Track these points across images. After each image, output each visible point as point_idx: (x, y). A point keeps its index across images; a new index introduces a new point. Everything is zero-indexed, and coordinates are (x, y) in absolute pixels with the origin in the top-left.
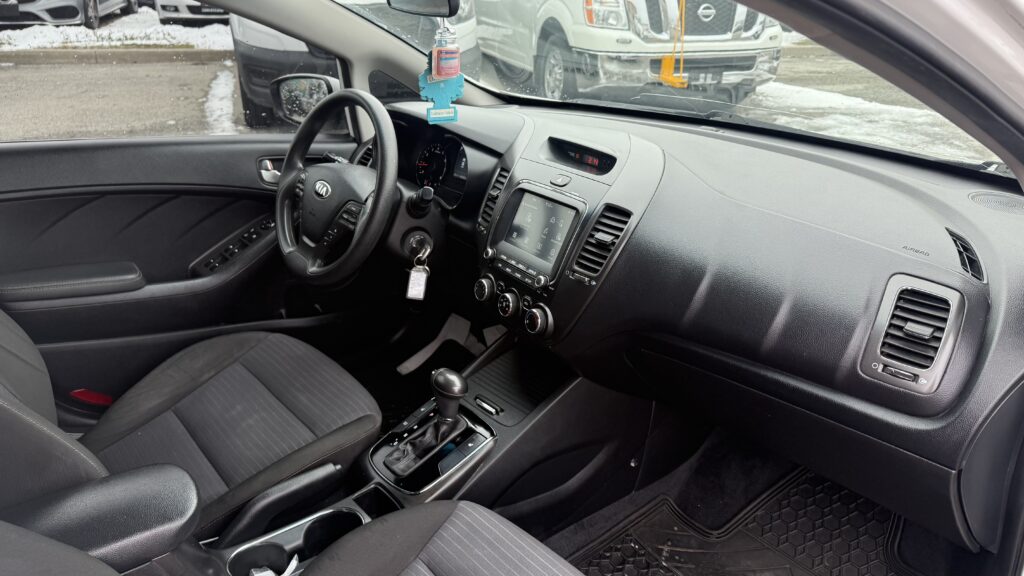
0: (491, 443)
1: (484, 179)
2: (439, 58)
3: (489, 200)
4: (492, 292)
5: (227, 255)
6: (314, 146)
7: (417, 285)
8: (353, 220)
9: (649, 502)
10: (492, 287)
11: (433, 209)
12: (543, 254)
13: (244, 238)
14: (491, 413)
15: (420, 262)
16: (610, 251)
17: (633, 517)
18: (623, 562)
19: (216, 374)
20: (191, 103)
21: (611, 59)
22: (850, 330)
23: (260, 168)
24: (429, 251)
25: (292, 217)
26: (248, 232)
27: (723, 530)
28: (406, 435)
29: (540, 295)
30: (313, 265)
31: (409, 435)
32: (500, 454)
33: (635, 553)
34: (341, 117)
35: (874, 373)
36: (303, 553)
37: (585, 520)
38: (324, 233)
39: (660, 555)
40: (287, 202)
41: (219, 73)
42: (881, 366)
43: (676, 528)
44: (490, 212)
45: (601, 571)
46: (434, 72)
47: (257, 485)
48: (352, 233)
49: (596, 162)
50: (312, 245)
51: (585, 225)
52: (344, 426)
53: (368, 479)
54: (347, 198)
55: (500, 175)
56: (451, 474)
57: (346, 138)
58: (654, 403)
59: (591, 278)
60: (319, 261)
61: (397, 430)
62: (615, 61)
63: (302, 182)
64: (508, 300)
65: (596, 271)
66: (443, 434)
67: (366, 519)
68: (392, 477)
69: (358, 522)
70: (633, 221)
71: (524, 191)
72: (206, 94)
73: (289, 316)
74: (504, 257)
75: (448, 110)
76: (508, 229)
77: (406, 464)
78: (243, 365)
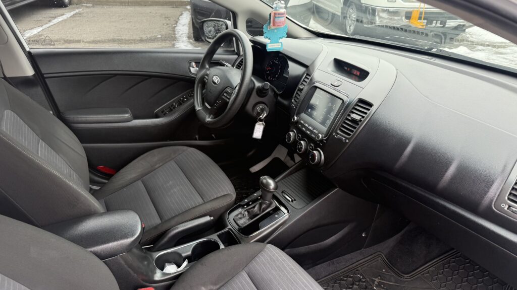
0: (287, 216)
1: (297, 80)
2: (275, 17)
3: (298, 90)
4: (295, 140)
5: (172, 108)
6: (215, 56)
7: (258, 131)
8: (228, 97)
9: (371, 255)
10: (295, 136)
11: (270, 93)
12: (323, 123)
13: (181, 100)
14: (289, 201)
15: (261, 120)
16: (358, 124)
17: (361, 262)
18: (353, 284)
19: (163, 165)
20: (169, 27)
21: (384, 11)
22: (490, 184)
23: (190, 66)
24: (265, 114)
25: (202, 92)
26: (183, 97)
27: (410, 275)
28: (245, 206)
29: (318, 144)
30: (209, 117)
31: (247, 206)
32: (292, 222)
33: (360, 280)
34: (231, 41)
35: (502, 210)
36: (190, 259)
37: (334, 260)
38: (215, 102)
39: (373, 283)
40: (200, 85)
41: (183, 12)
42: (507, 206)
43: (384, 270)
44: (298, 97)
45: (340, 287)
46: (271, 24)
47: (173, 222)
48: (227, 103)
49: (358, 73)
50: (209, 107)
51: (347, 108)
52: (217, 198)
53: (225, 226)
54: (227, 86)
55: (306, 77)
56: (265, 230)
57: (233, 53)
58: (378, 205)
59: (346, 138)
60: (212, 116)
61: (242, 203)
62: (386, 12)
63: (207, 75)
64: (302, 145)
65: (349, 135)
66: (264, 208)
67: (222, 246)
68: (237, 227)
69: (218, 247)
70: (373, 109)
71: (316, 87)
72: (176, 22)
73: (200, 140)
74: (303, 122)
75: (278, 44)
76: (307, 107)
77: (244, 221)
78: (176, 162)
